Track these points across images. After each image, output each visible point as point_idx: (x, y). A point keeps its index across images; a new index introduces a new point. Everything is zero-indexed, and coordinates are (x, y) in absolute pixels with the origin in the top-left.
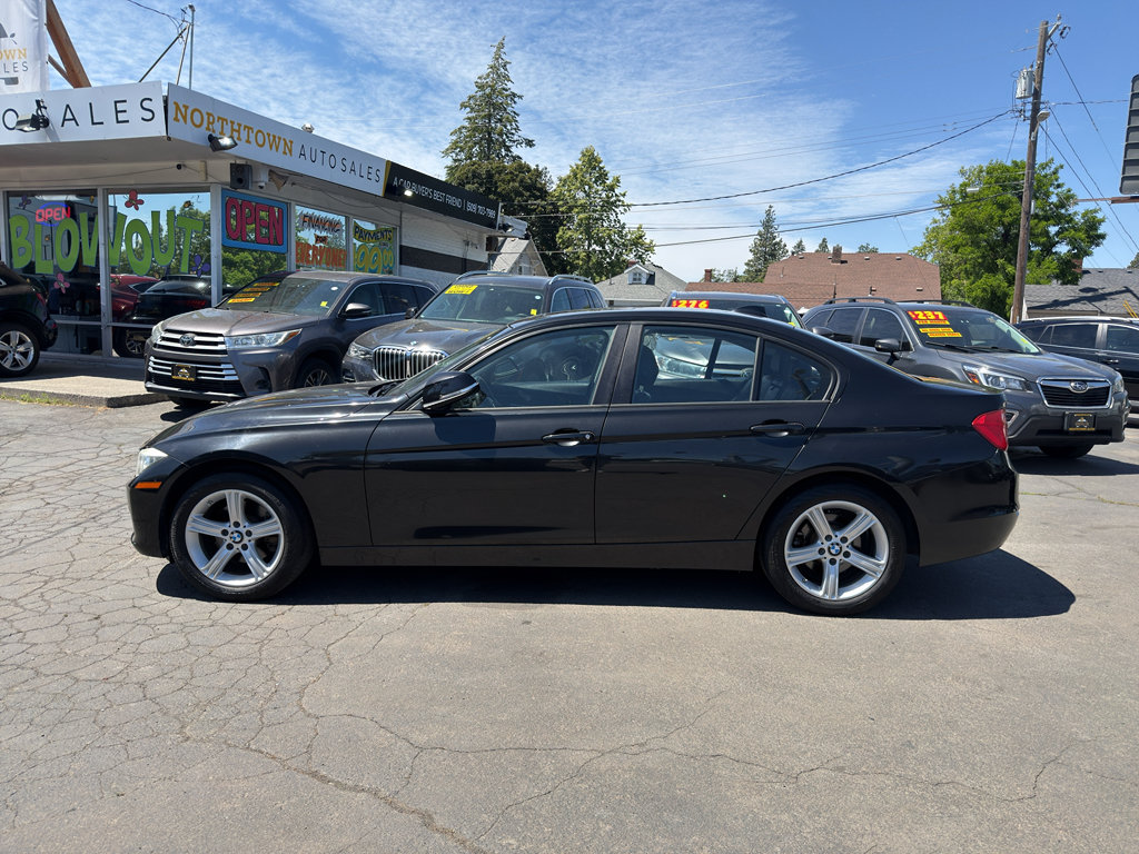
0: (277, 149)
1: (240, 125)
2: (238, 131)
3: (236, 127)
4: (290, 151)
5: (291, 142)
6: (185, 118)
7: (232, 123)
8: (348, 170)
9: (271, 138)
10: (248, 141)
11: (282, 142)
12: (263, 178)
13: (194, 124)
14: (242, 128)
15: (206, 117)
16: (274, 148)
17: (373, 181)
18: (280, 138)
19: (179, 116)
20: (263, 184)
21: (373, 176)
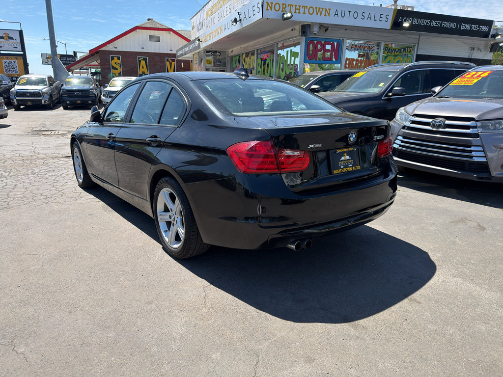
0: (321, 14)
1: (300, 6)
2: (299, 9)
3: (298, 7)
4: (329, 14)
5: (330, 9)
6: (271, 8)
7: (296, 6)
8: (366, 18)
9: (318, 9)
10: (304, 13)
11: (324, 10)
12: (316, 29)
13: (276, 10)
14: (301, 7)
15: (281, 6)
16: (319, 13)
17: (384, 21)
18: (323, 9)
19: (269, 8)
20: (316, 32)
21: (384, 19)
